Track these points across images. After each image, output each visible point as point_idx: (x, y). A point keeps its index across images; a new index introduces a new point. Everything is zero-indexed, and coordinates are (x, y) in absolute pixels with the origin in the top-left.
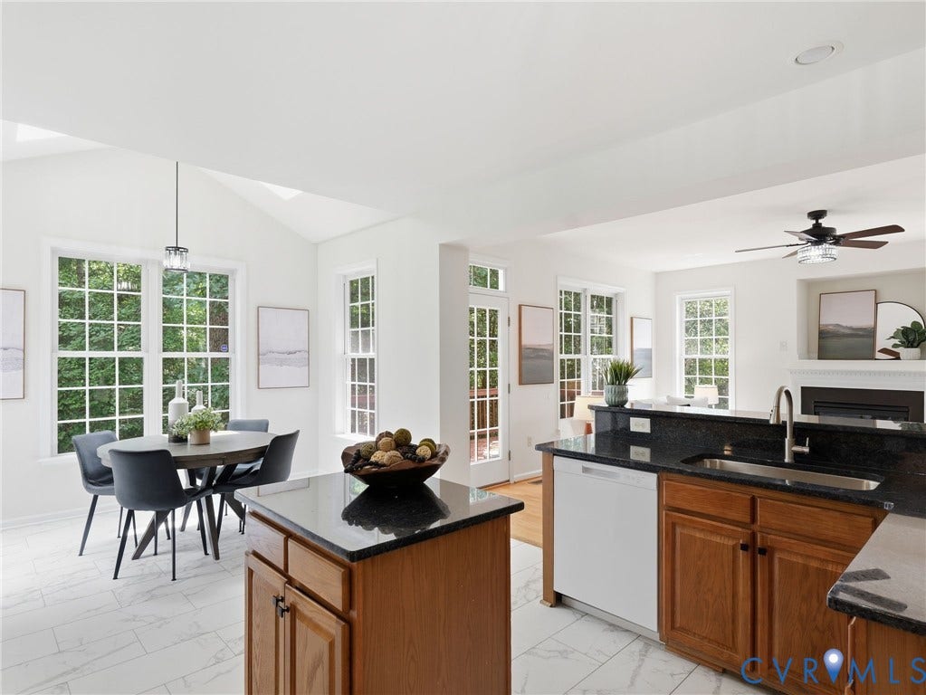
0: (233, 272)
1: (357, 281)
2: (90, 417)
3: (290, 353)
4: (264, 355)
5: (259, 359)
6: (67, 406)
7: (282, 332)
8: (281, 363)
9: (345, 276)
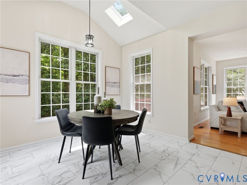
0: (98, 54)
1: (138, 58)
2: (52, 104)
3: (115, 83)
4: (108, 83)
5: (106, 85)
6: (44, 99)
7: (112, 76)
8: (112, 86)
9: (133, 57)
